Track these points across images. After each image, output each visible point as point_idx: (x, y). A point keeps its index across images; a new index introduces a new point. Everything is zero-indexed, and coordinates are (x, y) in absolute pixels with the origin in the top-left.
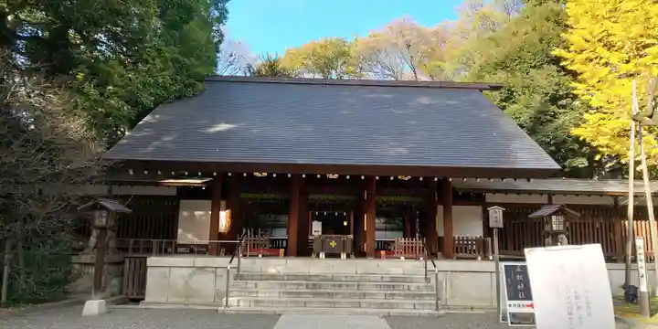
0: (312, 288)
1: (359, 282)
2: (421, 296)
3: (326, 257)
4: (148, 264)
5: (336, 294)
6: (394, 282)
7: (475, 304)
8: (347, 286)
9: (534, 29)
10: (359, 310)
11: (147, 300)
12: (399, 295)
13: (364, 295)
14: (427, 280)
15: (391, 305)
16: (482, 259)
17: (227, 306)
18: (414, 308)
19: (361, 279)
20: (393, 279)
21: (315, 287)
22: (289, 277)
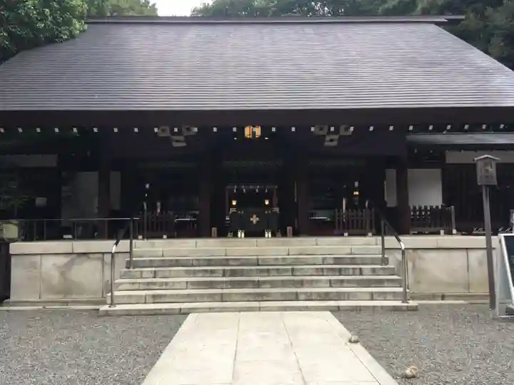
0: (231, 276)
1: (292, 266)
2: (380, 283)
3: (246, 236)
4: (11, 252)
5: (265, 282)
6: (340, 265)
7: (447, 291)
8: (279, 271)
11: (13, 298)
12: (349, 281)
13: (302, 283)
14: (385, 261)
15: (339, 296)
16: (445, 233)
17: (112, 304)
18: (372, 299)
19: (297, 262)
20: (338, 261)
21: (233, 273)
22: (199, 262)
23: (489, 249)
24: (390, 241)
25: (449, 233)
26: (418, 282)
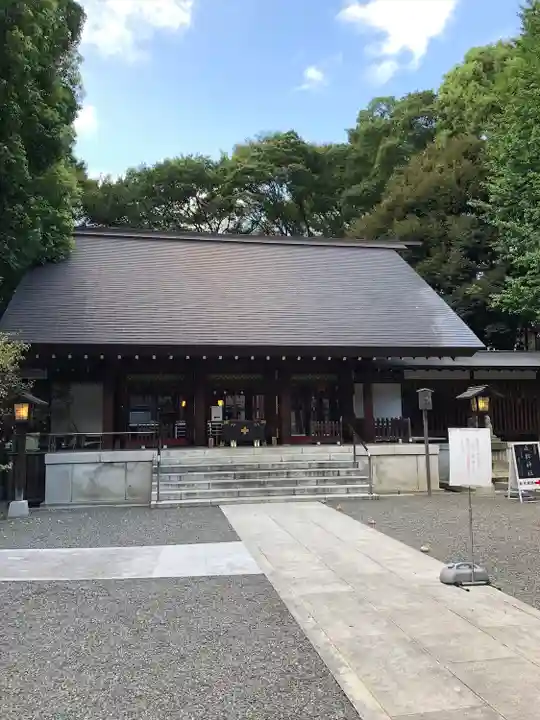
0: (241, 478)
1: (287, 469)
2: (353, 481)
3: (238, 445)
4: (46, 462)
5: (268, 482)
6: (323, 468)
7: (403, 488)
8: (277, 474)
9: (451, 166)
10: (294, 497)
11: (47, 501)
12: (330, 481)
13: (296, 483)
14: (356, 465)
15: (324, 491)
16: (403, 442)
17: (158, 500)
18: (348, 493)
19: (289, 467)
20: (321, 465)
21: (243, 476)
22: (212, 468)
23: (428, 455)
24: (360, 449)
25: (406, 441)
26: (380, 482)
